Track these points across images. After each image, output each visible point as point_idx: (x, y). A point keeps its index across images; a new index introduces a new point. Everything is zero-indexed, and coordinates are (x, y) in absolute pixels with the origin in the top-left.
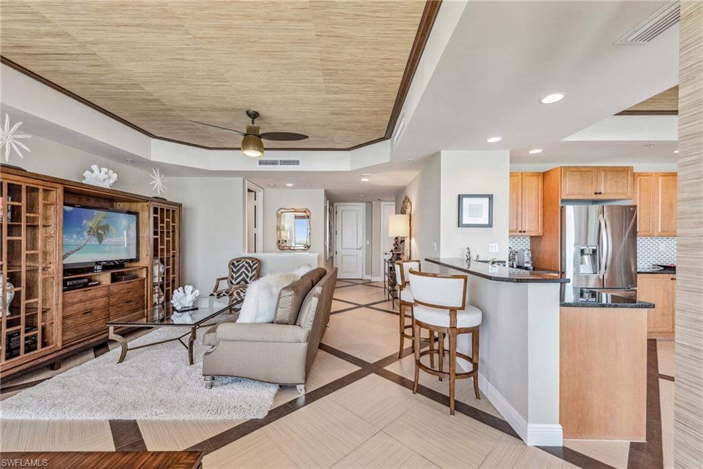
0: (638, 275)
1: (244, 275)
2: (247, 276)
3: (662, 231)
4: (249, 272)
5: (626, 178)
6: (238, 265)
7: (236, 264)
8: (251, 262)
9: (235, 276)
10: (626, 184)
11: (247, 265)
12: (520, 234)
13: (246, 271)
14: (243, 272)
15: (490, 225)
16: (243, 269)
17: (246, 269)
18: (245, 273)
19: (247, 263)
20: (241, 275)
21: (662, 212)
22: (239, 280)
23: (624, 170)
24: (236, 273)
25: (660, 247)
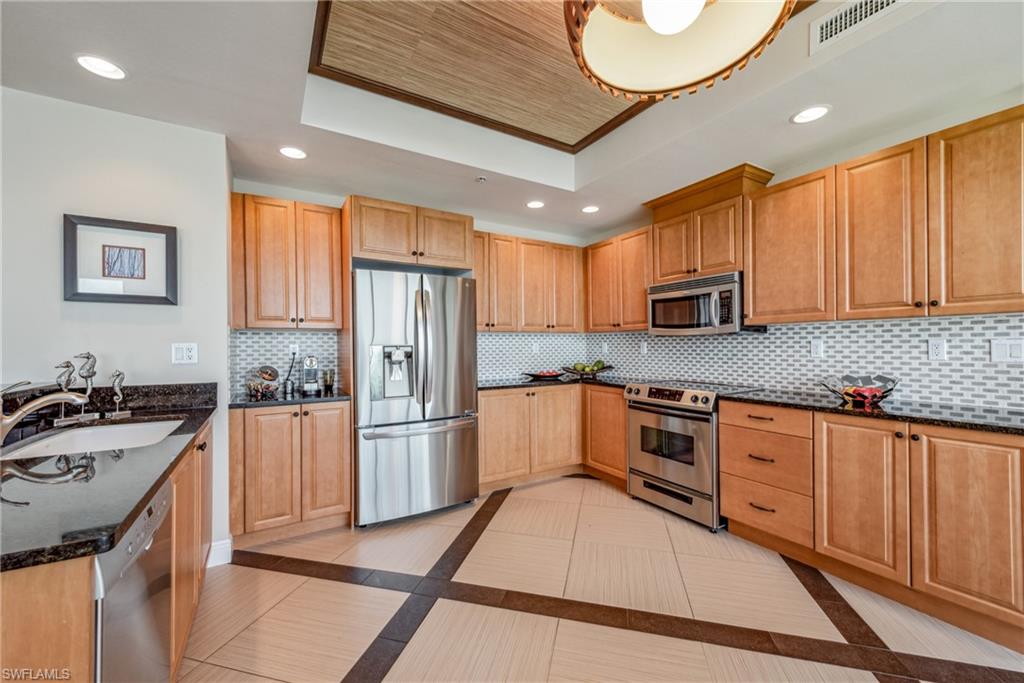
0: (479, 392)
3: (526, 325)
5: (462, 235)
10: (462, 246)
12: (294, 325)
15: (170, 299)
21: (526, 296)
23: (459, 222)
25: (534, 347)
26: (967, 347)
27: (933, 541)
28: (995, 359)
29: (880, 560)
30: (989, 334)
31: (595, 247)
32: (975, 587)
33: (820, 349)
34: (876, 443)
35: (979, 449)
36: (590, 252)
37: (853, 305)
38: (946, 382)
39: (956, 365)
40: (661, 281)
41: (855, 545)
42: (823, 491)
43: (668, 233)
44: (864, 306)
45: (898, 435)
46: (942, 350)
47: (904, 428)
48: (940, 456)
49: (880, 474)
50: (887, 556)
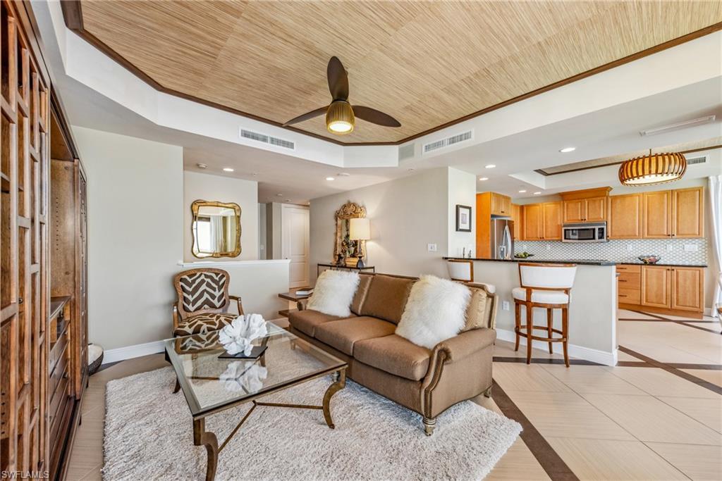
1: (206, 295)
2: (213, 297)
4: (215, 290)
6: (194, 281)
7: (190, 280)
8: (214, 275)
9: (191, 298)
11: (209, 280)
13: (208, 289)
14: (205, 290)
15: (470, 230)
16: (204, 287)
17: (208, 285)
18: (208, 292)
19: (207, 276)
20: (201, 295)
22: (199, 303)
24: (193, 293)
26: (677, 247)
27: (677, 296)
28: (685, 250)
29: (662, 304)
30: (684, 244)
31: (528, 206)
32: (688, 305)
33: (630, 247)
34: (661, 272)
35: (689, 272)
36: (525, 208)
37: (648, 234)
38: (671, 257)
39: (674, 252)
40: (568, 223)
41: (654, 301)
42: (644, 288)
43: (571, 205)
44: (652, 235)
45: (669, 270)
46: (670, 247)
47: (670, 268)
48: (680, 274)
49: (662, 280)
50: (664, 302)
